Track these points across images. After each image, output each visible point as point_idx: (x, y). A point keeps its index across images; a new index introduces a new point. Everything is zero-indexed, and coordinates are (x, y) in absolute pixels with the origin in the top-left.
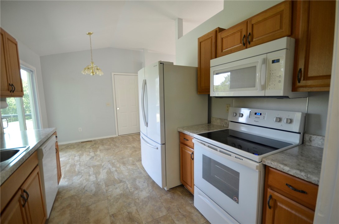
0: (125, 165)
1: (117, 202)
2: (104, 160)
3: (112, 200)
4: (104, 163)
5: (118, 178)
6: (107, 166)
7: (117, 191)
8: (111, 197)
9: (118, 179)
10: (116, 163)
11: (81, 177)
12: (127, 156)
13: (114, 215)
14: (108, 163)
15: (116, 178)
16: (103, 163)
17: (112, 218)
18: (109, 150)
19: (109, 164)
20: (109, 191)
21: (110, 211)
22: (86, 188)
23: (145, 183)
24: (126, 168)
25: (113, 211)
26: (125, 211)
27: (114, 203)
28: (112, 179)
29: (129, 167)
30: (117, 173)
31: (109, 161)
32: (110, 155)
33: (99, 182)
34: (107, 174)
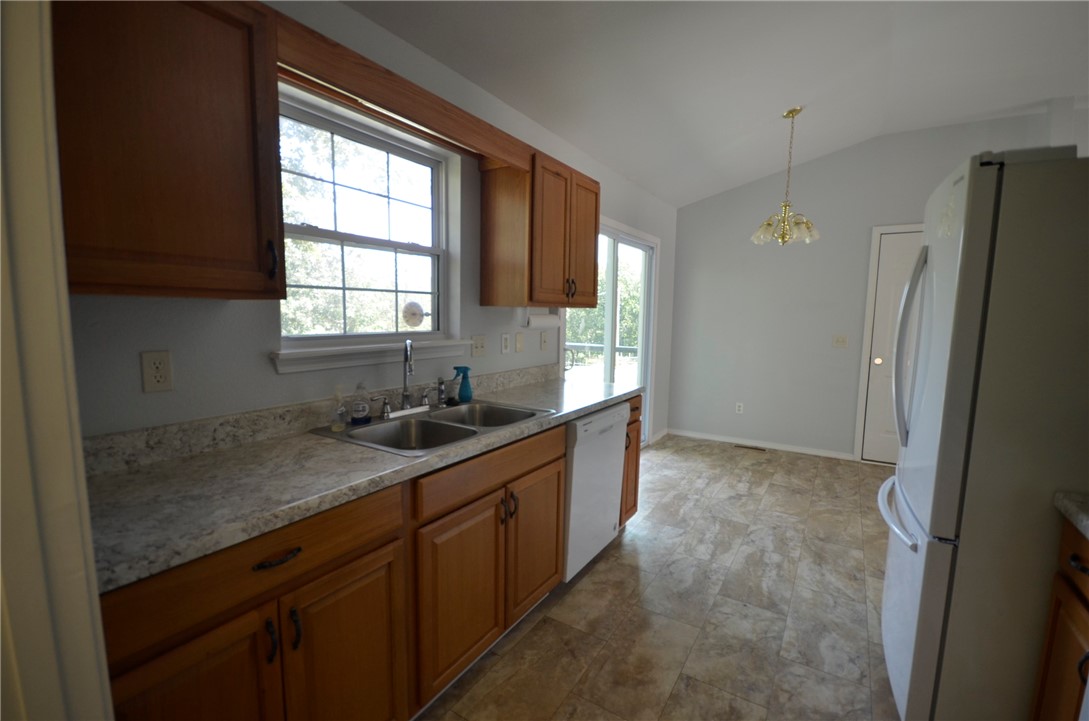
0: (819, 565)
1: (722, 655)
2: (762, 518)
3: (712, 640)
4: (759, 526)
5: (770, 593)
6: (762, 539)
7: (743, 625)
8: (715, 629)
9: (766, 594)
10: (791, 544)
11: (681, 535)
12: (849, 539)
13: (689, 681)
14: (771, 532)
15: (764, 586)
16: (755, 524)
17: (682, 686)
18: (798, 495)
19: (771, 538)
20: (721, 609)
21: (688, 664)
22: (674, 566)
23: (851, 665)
24: (818, 577)
25: (695, 668)
26: (728, 696)
27: (712, 653)
28: (751, 584)
29: (831, 578)
30: (778, 575)
31: (775, 528)
32: (792, 512)
33: (711, 571)
34: (747, 561)
